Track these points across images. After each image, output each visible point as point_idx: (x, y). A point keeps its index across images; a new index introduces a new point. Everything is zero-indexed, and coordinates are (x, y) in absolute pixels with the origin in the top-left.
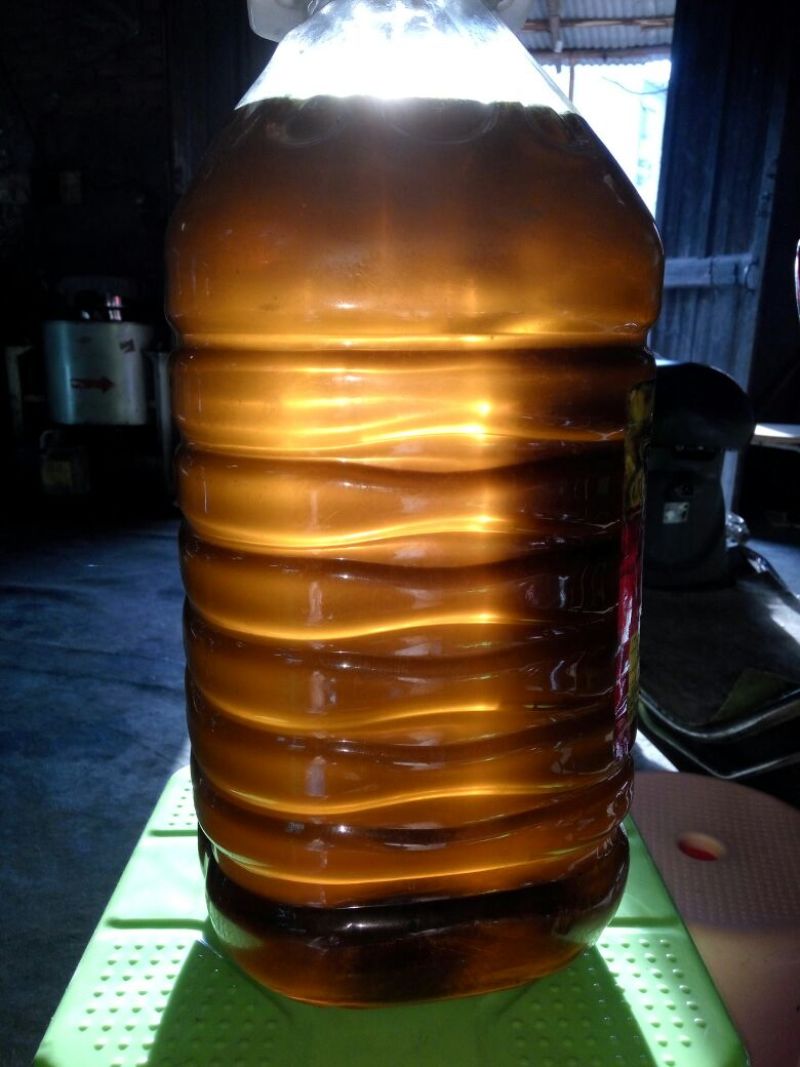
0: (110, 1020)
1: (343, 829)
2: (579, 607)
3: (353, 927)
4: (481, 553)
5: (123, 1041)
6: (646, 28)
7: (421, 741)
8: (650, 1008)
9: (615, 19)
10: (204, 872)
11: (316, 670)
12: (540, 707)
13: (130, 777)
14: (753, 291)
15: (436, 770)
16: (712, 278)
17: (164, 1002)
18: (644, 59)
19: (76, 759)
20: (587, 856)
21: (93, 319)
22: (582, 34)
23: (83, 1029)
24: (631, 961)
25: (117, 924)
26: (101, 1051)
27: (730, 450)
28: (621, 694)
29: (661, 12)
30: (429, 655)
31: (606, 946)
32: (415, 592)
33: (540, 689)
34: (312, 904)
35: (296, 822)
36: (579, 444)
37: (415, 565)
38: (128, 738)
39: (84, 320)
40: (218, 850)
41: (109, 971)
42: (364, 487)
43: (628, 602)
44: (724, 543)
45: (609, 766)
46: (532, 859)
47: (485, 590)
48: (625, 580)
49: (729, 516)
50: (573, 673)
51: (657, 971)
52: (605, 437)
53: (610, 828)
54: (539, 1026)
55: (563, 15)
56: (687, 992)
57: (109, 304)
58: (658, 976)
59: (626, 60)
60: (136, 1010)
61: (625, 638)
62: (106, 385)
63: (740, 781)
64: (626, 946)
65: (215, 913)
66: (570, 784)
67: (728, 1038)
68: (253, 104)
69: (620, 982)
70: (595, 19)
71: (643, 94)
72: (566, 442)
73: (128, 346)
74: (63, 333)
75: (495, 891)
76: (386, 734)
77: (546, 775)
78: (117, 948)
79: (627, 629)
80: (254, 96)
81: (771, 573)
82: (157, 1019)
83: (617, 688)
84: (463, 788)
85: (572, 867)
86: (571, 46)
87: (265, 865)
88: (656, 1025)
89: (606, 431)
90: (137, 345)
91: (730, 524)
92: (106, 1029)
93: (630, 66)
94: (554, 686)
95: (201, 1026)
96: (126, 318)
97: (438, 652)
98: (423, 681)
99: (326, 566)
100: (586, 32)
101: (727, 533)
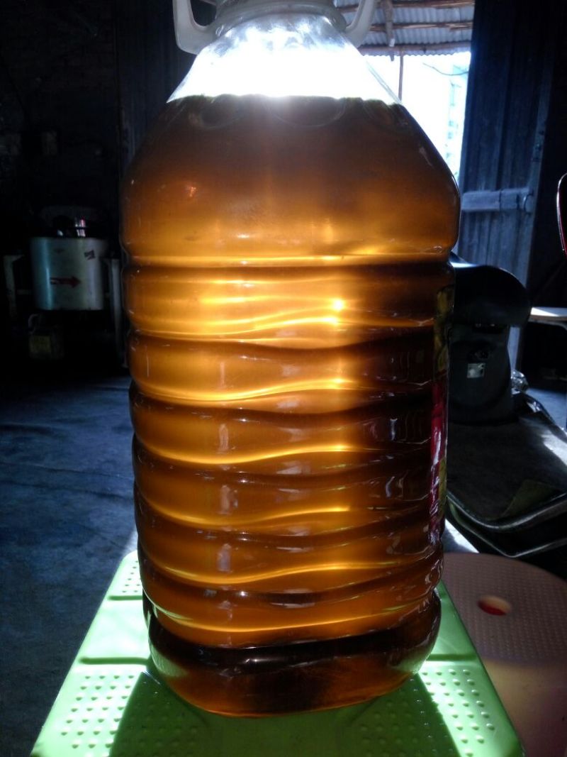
0: (82, 728)
1: (243, 594)
2: (405, 440)
3: (250, 661)
4: (337, 404)
5: (92, 742)
6: (454, 29)
7: (296, 533)
8: (456, 717)
9: (431, 23)
10: (147, 624)
11: (224, 484)
12: (378, 508)
13: (93, 560)
14: (530, 214)
15: (306, 553)
16: (501, 205)
17: (120, 715)
18: (452, 51)
19: (54, 547)
20: (411, 611)
21: (65, 236)
22: (408, 34)
23: (64, 734)
24: (443, 684)
25: (87, 661)
26: (77, 749)
27: (514, 326)
28: (434, 499)
29: (464, 18)
30: (302, 474)
31: (425, 674)
32: (291, 430)
33: (378, 496)
34: (222, 645)
35: (211, 589)
36: (403, 329)
37: (291, 412)
38: (92, 532)
39: (60, 237)
40: (157, 610)
41: (82, 694)
42: (255, 359)
43: (438, 436)
44: (510, 392)
45: (426, 548)
46: (373, 614)
47: (340, 428)
48: (436, 421)
49: (514, 373)
50: (400, 485)
51: (461, 691)
52: (421, 324)
53: (427, 592)
54: (380, 729)
55: (395, 20)
56: (481, 705)
57: (77, 225)
58: (462, 695)
59: (440, 51)
60: (101, 721)
61: (436, 461)
62: (74, 282)
63: (521, 559)
64: (439, 674)
65: (155, 652)
66: (399, 562)
67: (510, 737)
68: (179, 100)
69: (435, 699)
70: (417, 23)
71: (452, 75)
72: (394, 328)
73: (91, 255)
74: (44, 246)
75: (348, 635)
76: (272, 528)
77: (382, 555)
78: (87, 678)
79: (437, 455)
80: (180, 94)
81: (544, 413)
82: (115, 727)
83: (431, 495)
84: (324, 565)
85: (401, 619)
86: (401, 42)
87: (189, 619)
88: (460, 729)
89: (422, 320)
90: (97, 255)
91: (514, 378)
92: (80, 734)
93: (442, 56)
94: (388, 494)
95: (145, 731)
96: (89, 235)
97: (308, 471)
98: (297, 491)
99: (230, 413)
100: (411, 32)
101: (513, 385)
